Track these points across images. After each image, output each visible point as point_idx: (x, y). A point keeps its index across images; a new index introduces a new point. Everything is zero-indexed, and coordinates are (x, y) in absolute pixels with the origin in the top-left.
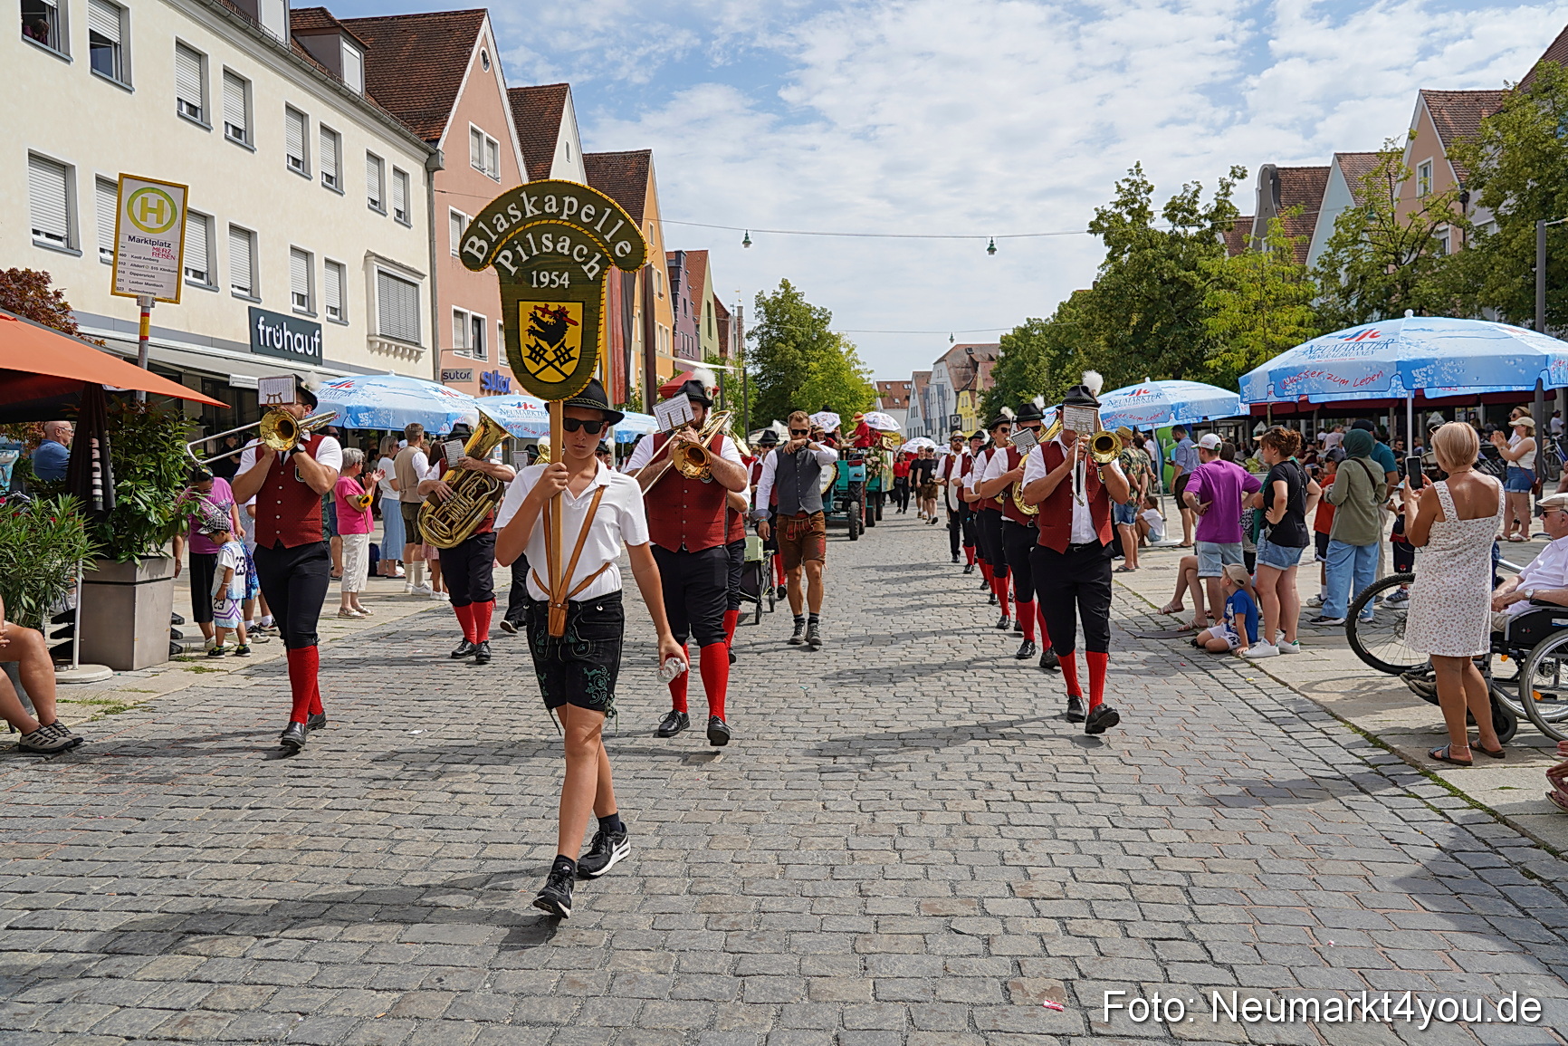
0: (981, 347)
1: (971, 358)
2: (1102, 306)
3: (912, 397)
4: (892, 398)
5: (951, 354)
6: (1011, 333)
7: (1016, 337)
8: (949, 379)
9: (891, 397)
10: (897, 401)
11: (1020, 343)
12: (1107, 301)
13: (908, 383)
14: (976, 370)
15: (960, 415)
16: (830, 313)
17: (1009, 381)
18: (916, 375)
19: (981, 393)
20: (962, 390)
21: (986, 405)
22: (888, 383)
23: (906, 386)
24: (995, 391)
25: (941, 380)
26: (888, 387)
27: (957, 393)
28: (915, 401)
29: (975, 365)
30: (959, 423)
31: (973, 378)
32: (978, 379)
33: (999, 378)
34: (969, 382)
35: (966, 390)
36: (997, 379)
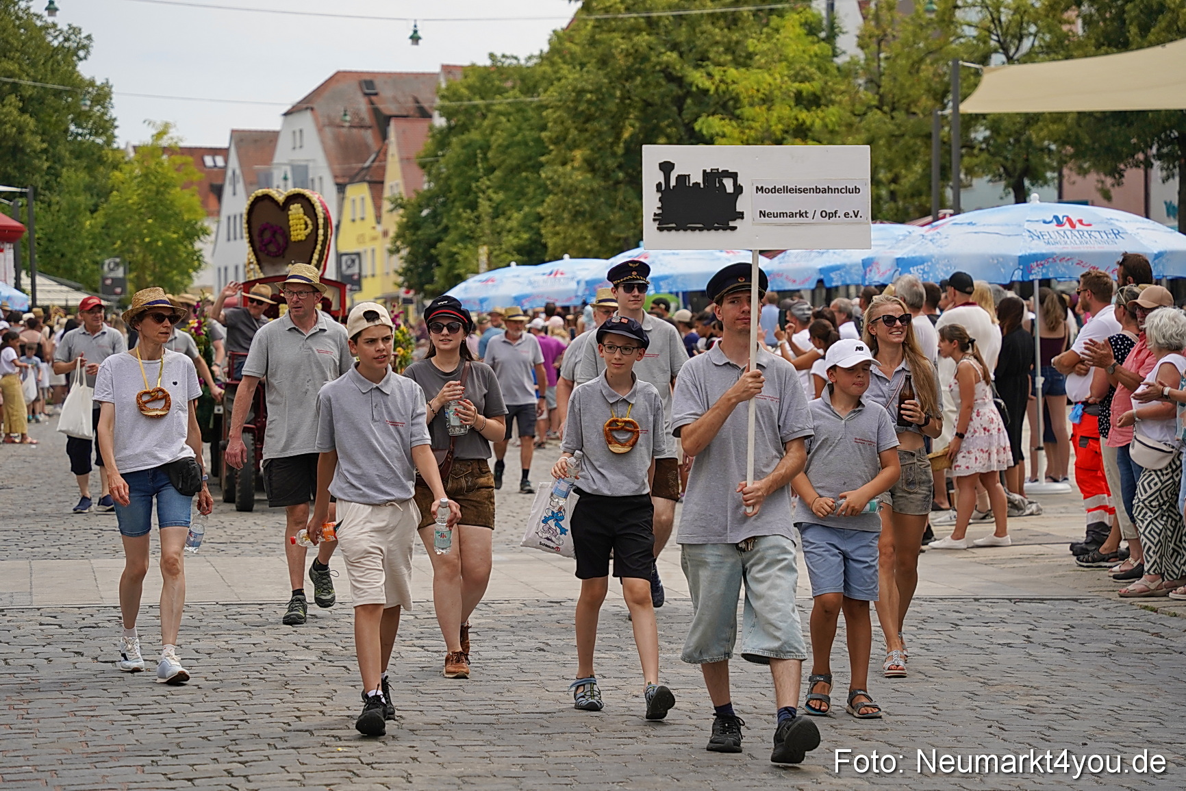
0: (395, 80)
1: (372, 103)
2: (575, 114)
3: (228, 190)
5: (325, 93)
8: (319, 153)
12: (582, 107)
13: (214, 152)
14: (384, 136)
15: (358, 254)
17: (453, 182)
19: (398, 204)
20: (351, 182)
21: (408, 227)
23: (208, 161)
24: (425, 198)
25: (300, 156)
27: (341, 188)
29: (382, 122)
30: (355, 270)
31: (377, 156)
32: (389, 158)
33: (434, 171)
34: (367, 164)
35: (362, 181)
36: (429, 174)
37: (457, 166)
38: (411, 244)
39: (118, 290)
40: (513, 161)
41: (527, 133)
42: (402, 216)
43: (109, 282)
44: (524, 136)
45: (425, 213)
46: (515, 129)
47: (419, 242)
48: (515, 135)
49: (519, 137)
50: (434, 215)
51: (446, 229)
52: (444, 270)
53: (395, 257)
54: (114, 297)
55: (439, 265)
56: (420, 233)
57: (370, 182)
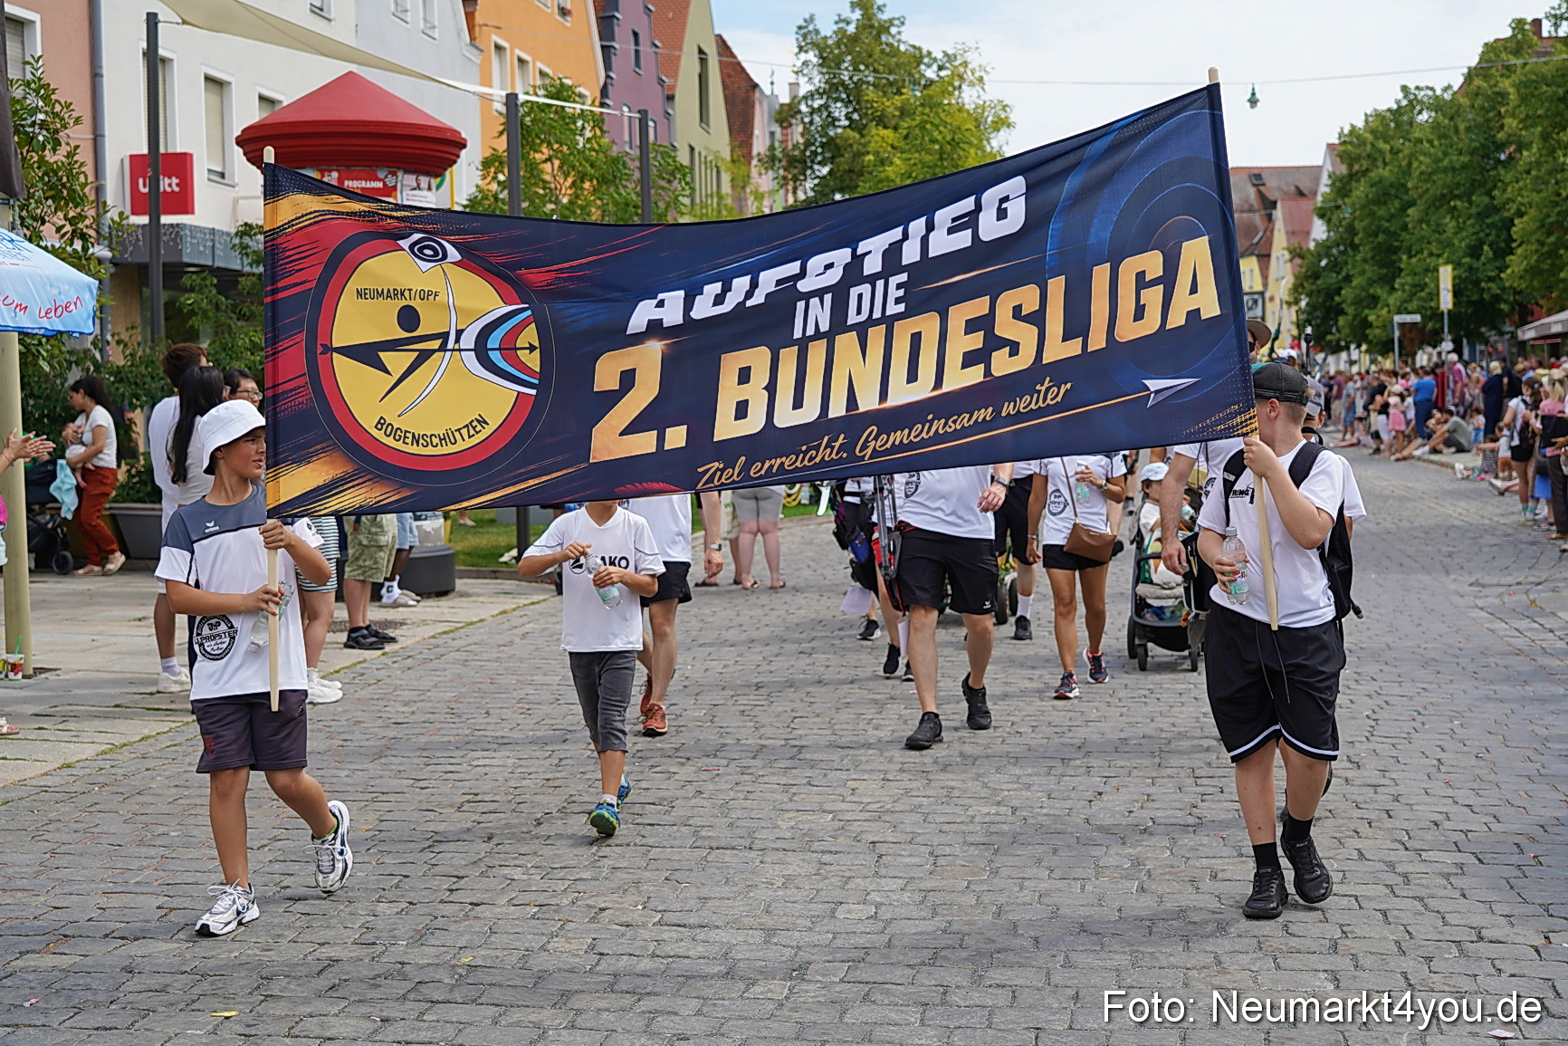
1: (1260, 193)
6: (1360, 124)
7: (1373, 132)
11: (1381, 145)
14: (1270, 218)
17: (1359, 225)
19: (1296, 254)
21: (1307, 277)
24: (1324, 248)
29: (1268, 206)
31: (1265, 232)
32: (1276, 232)
33: (1334, 218)
34: (1256, 240)
35: (1252, 254)
36: (1329, 222)
37: (1363, 207)
38: (1309, 295)
40: (1435, 191)
41: (1454, 158)
42: (1301, 266)
44: (1451, 162)
45: (1323, 263)
46: (1440, 154)
47: (1319, 291)
48: (1440, 161)
49: (1446, 163)
50: (1335, 266)
51: (1348, 279)
52: (1350, 318)
53: (1294, 308)
55: (1342, 312)
56: (1319, 282)
57: (1258, 256)
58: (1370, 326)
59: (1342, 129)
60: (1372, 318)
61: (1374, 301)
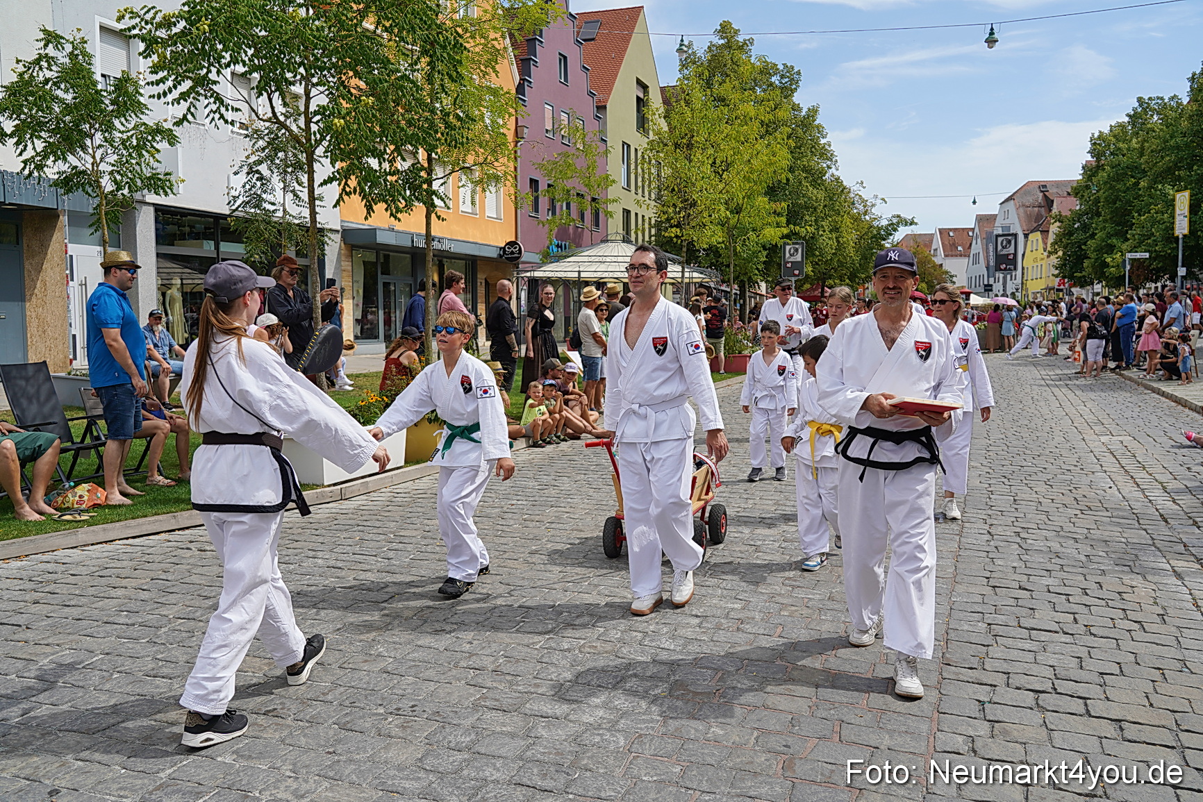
0: (1058, 184)
1: (1045, 195)
3: (974, 242)
4: (954, 246)
5: (1022, 192)
8: (1016, 221)
9: (954, 244)
10: (960, 248)
13: (973, 230)
16: (799, 73)
18: (983, 220)
21: (1064, 235)
22: (951, 230)
23: (971, 234)
25: (1007, 221)
26: (951, 234)
27: (1026, 236)
28: (977, 247)
29: (1049, 203)
33: (1085, 195)
34: (1041, 223)
35: (1038, 231)
39: (797, 272)
42: (1060, 228)
43: (789, 265)
45: (1076, 226)
47: (1071, 245)
54: (793, 279)
56: (1073, 238)
57: (1041, 232)
58: (1107, 265)
59: (1093, 134)
60: (1109, 260)
61: (1111, 249)
